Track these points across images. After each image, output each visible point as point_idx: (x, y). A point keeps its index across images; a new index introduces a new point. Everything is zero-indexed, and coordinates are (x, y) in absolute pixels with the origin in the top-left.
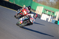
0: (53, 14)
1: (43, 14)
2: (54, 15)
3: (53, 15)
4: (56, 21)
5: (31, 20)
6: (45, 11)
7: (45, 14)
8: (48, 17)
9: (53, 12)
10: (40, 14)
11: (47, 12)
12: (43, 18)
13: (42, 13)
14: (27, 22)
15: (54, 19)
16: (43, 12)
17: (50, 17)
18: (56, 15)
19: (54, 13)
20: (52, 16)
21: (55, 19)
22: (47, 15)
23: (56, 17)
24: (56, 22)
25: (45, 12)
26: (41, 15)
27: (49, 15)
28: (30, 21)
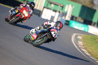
0: (62, 9)
1: (45, 9)
2: (63, 11)
3: (61, 11)
4: (67, 21)
5: (53, 33)
6: (48, 4)
7: (48, 8)
8: (53, 14)
9: (62, 5)
10: (40, 10)
11: (52, 5)
12: (45, 15)
13: (44, 7)
14: (46, 36)
15: (63, 18)
16: (46, 6)
17: (57, 13)
18: (67, 12)
19: (63, 7)
20: (59, 12)
21: (65, 17)
22: (52, 11)
23: (66, 14)
24: (67, 23)
25: (49, 6)
26: (42, 10)
27: (55, 11)
28: (52, 35)
